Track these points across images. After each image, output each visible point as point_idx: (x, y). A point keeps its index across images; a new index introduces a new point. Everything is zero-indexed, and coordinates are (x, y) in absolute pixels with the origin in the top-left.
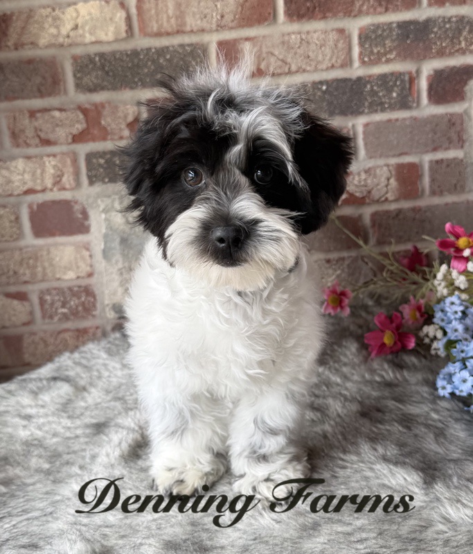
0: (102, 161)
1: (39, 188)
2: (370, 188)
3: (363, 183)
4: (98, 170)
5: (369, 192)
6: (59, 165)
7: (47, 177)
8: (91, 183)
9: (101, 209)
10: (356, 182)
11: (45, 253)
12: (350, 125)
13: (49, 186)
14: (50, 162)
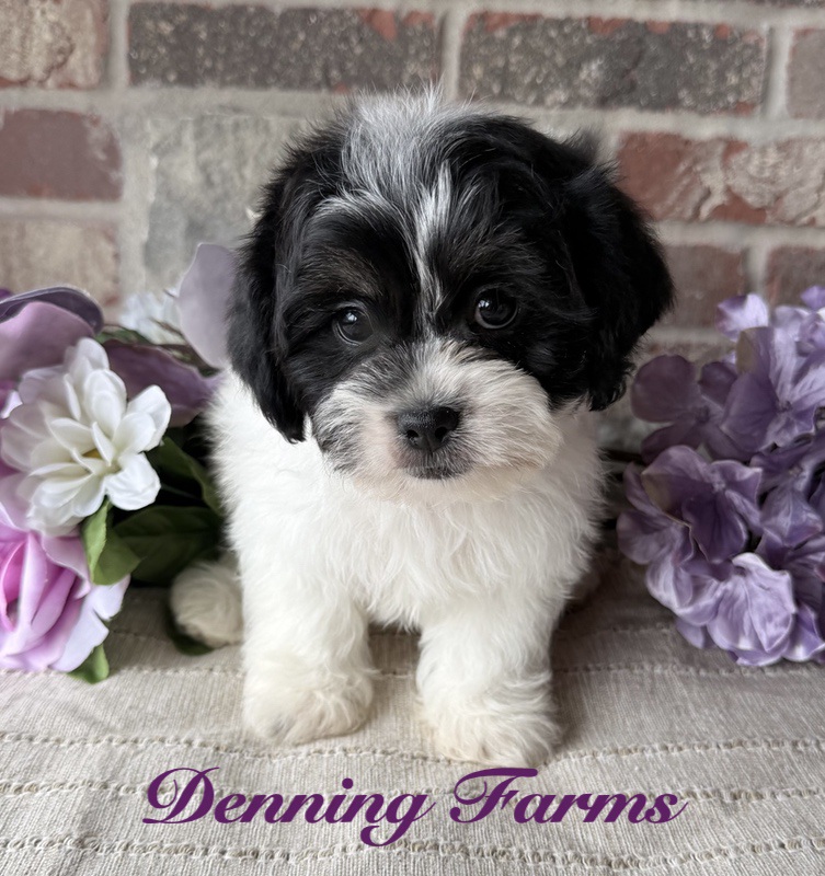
0: (166, 28)
1: (13, 75)
2: (782, 188)
3: (767, 174)
4: (155, 49)
5: (778, 198)
6: (65, 23)
7: (34, 49)
8: (136, 79)
9: (151, 145)
10: (752, 169)
11: (13, 234)
12: (764, 26)
13: (38, 72)
14: (43, 13)
